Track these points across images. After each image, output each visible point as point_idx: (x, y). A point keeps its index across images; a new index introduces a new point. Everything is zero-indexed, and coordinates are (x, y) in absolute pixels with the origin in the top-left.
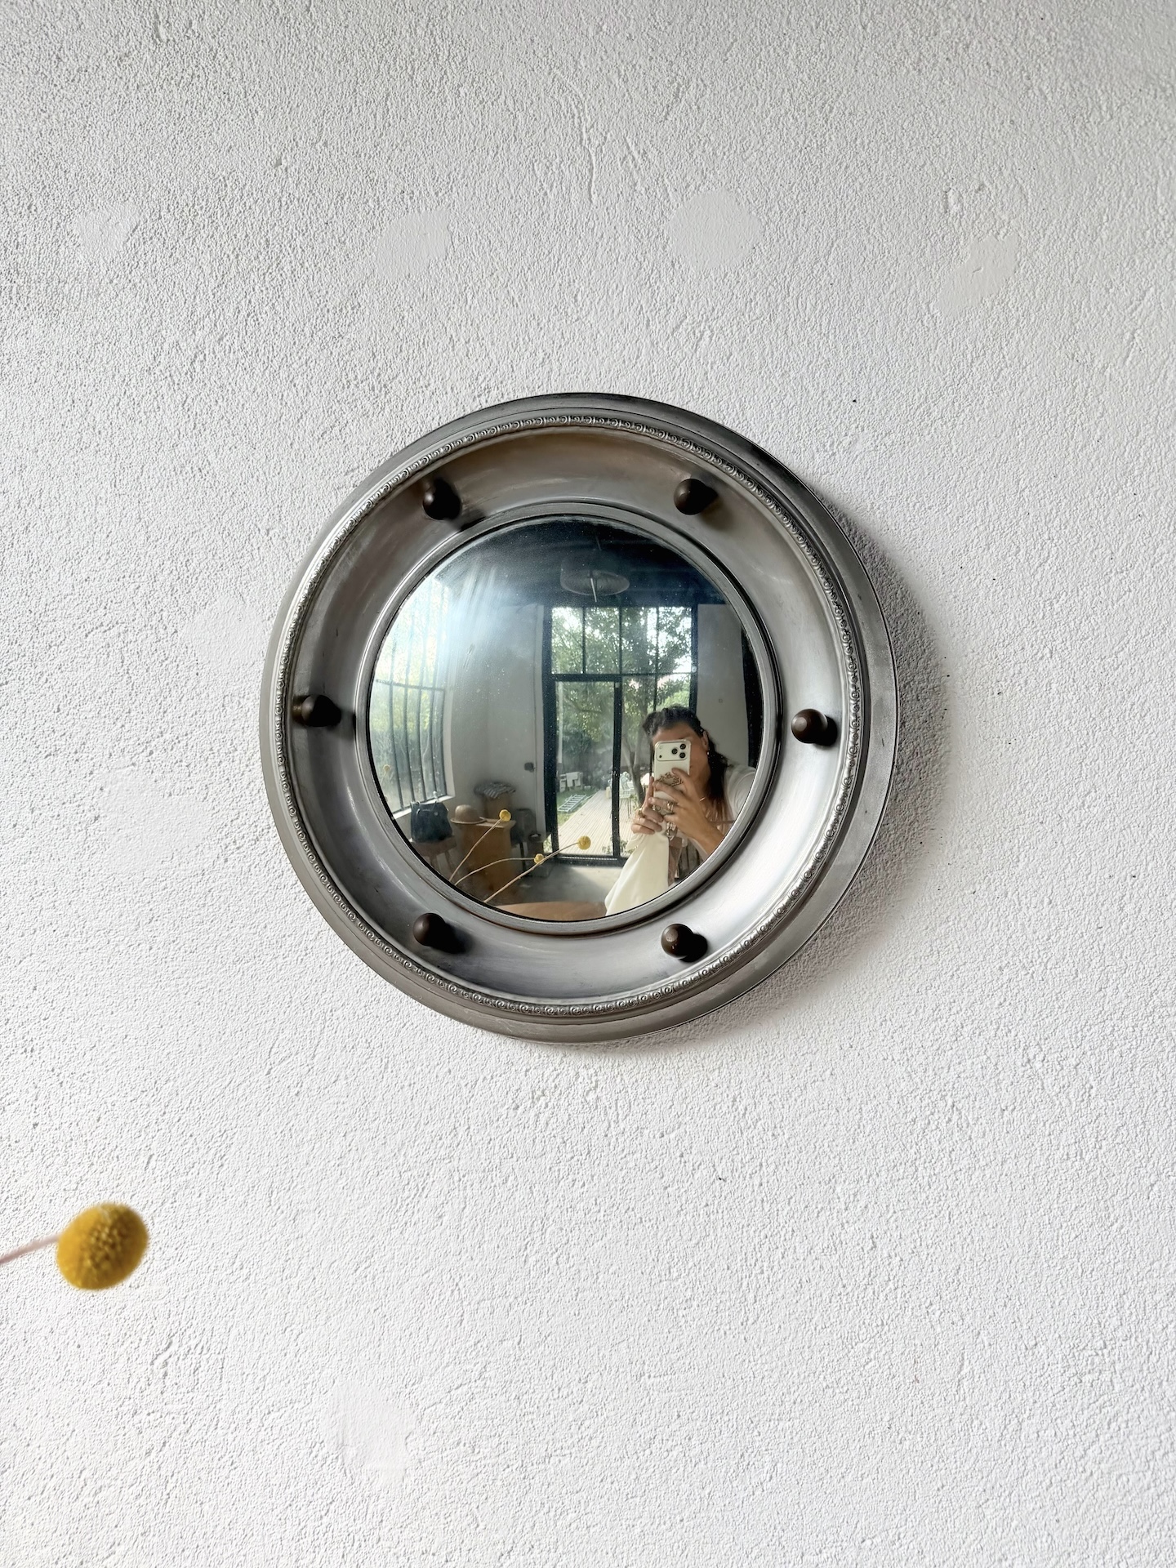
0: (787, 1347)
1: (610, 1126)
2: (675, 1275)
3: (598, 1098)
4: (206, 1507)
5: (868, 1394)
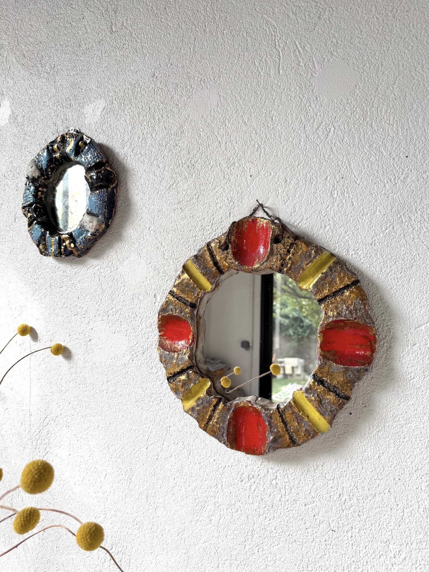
1: (282, 496)
3: (277, 483)
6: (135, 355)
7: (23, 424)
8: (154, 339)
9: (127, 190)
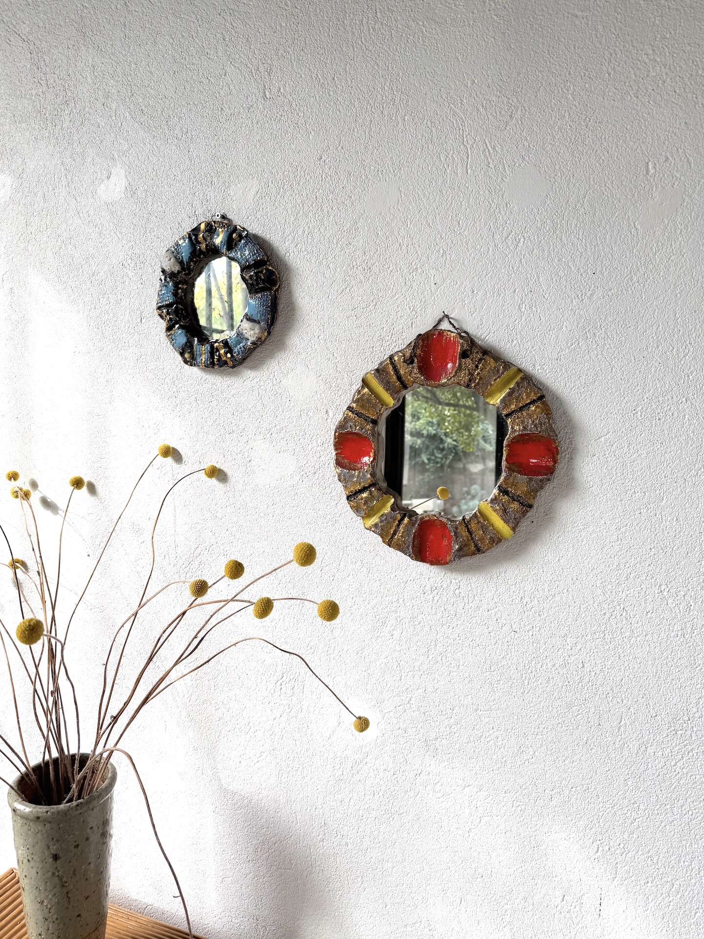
0: (542, 705)
1: (465, 605)
2: (493, 669)
3: (460, 592)
4: (297, 742)
5: (577, 728)
6: (305, 475)
7: (167, 556)
8: (327, 459)
9: (290, 292)
